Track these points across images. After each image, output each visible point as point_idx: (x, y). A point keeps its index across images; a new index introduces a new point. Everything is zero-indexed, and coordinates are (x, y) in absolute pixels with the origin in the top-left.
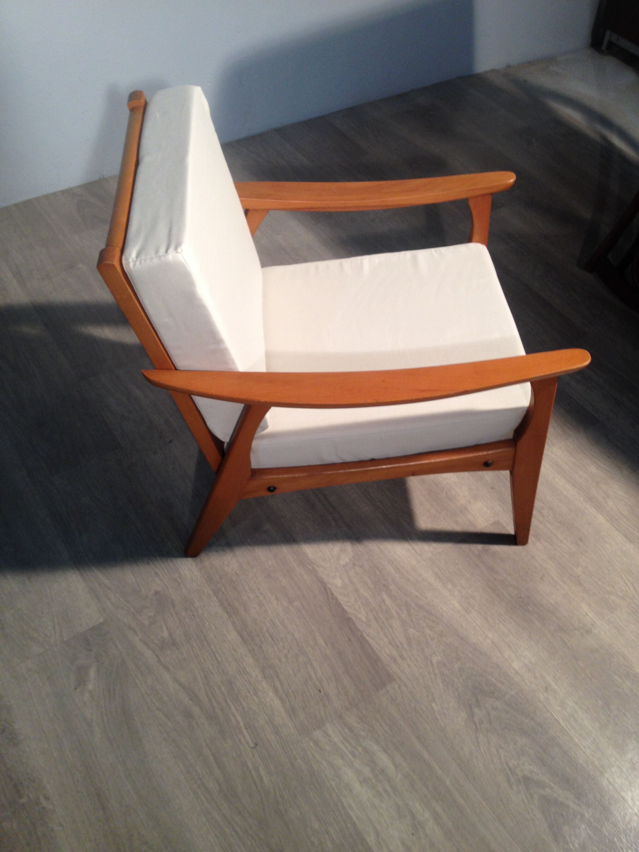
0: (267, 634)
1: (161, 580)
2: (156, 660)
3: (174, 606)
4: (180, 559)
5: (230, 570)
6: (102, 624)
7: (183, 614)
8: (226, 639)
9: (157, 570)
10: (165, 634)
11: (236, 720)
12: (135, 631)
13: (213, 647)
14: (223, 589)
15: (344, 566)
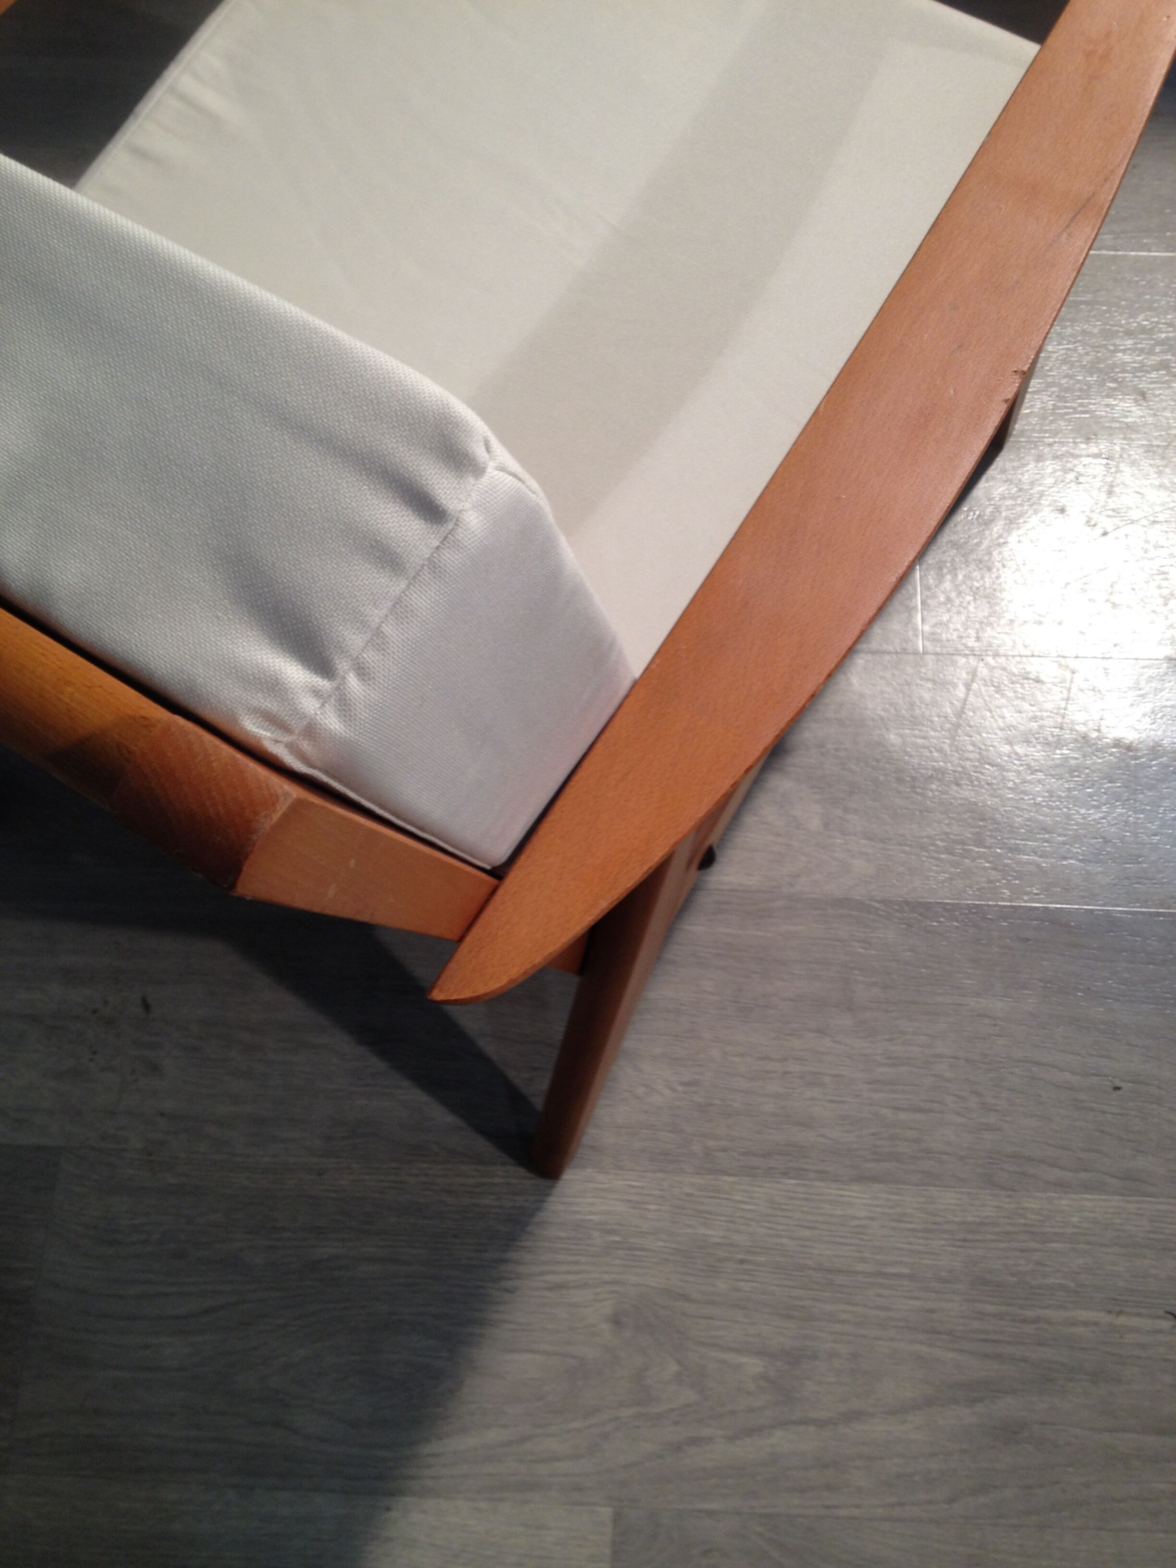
0: (903, 1116)
1: (584, 1286)
2: (812, 1429)
3: (685, 1297)
4: (551, 1199)
5: (667, 1092)
6: (617, 1517)
7: (722, 1285)
8: (857, 1222)
9: (549, 1278)
10: (754, 1365)
11: (1085, 1324)
12: (694, 1441)
13: (860, 1267)
14: (711, 1143)
15: (826, 825)
